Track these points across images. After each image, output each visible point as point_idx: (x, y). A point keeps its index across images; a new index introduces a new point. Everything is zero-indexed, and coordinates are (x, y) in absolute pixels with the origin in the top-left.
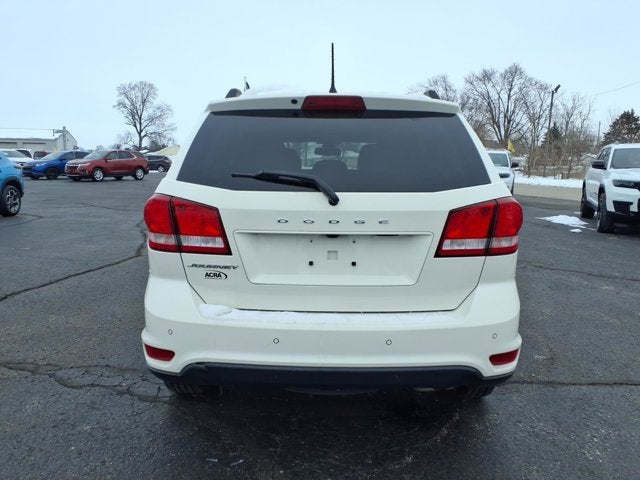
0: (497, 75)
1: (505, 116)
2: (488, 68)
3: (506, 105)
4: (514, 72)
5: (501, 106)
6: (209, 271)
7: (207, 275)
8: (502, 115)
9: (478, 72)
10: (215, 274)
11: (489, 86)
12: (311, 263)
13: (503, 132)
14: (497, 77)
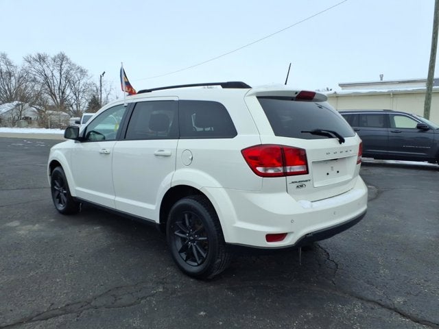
0: (49, 59)
1: (59, 89)
2: (41, 53)
3: (59, 81)
4: (62, 58)
5: (55, 81)
6: (298, 184)
7: (298, 187)
8: (57, 88)
9: (34, 55)
10: (301, 185)
11: (45, 66)
12: (328, 174)
13: (58, 100)
14: (49, 60)
